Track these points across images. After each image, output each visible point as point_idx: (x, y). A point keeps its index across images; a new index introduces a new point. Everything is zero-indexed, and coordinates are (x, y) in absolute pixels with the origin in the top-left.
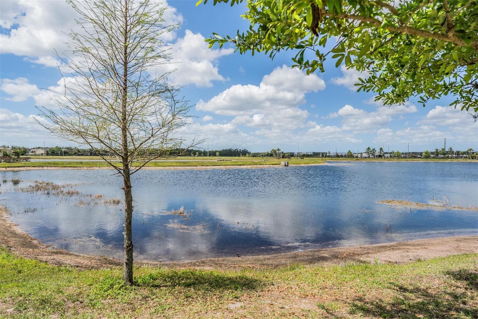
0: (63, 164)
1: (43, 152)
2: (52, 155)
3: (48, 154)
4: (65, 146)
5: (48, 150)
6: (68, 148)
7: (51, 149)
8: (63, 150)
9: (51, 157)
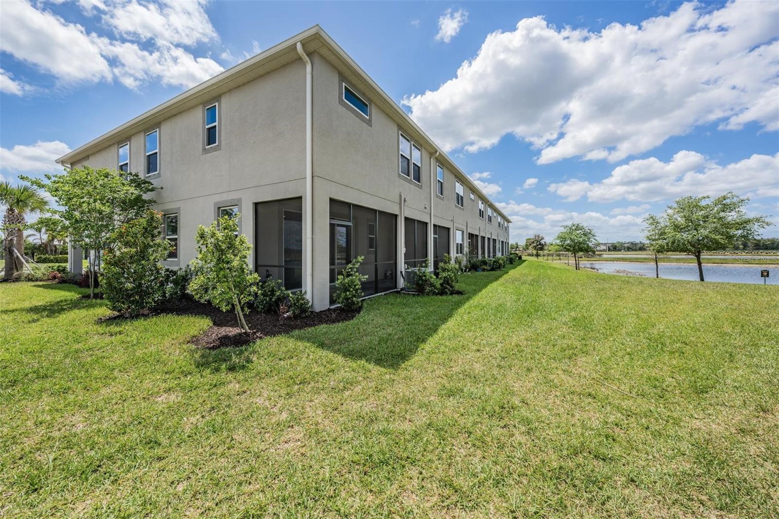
0: (630, 259)
1: (604, 248)
2: (614, 251)
3: (609, 250)
4: (627, 241)
5: (609, 245)
6: (632, 243)
7: (613, 244)
8: (625, 245)
9: (612, 253)
